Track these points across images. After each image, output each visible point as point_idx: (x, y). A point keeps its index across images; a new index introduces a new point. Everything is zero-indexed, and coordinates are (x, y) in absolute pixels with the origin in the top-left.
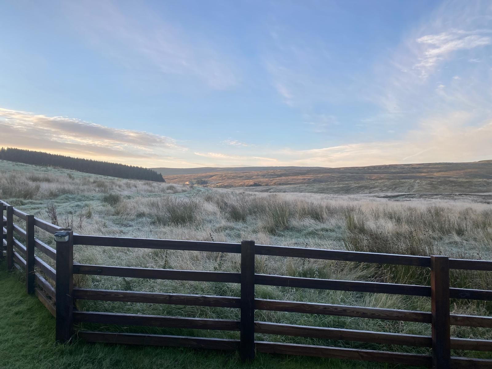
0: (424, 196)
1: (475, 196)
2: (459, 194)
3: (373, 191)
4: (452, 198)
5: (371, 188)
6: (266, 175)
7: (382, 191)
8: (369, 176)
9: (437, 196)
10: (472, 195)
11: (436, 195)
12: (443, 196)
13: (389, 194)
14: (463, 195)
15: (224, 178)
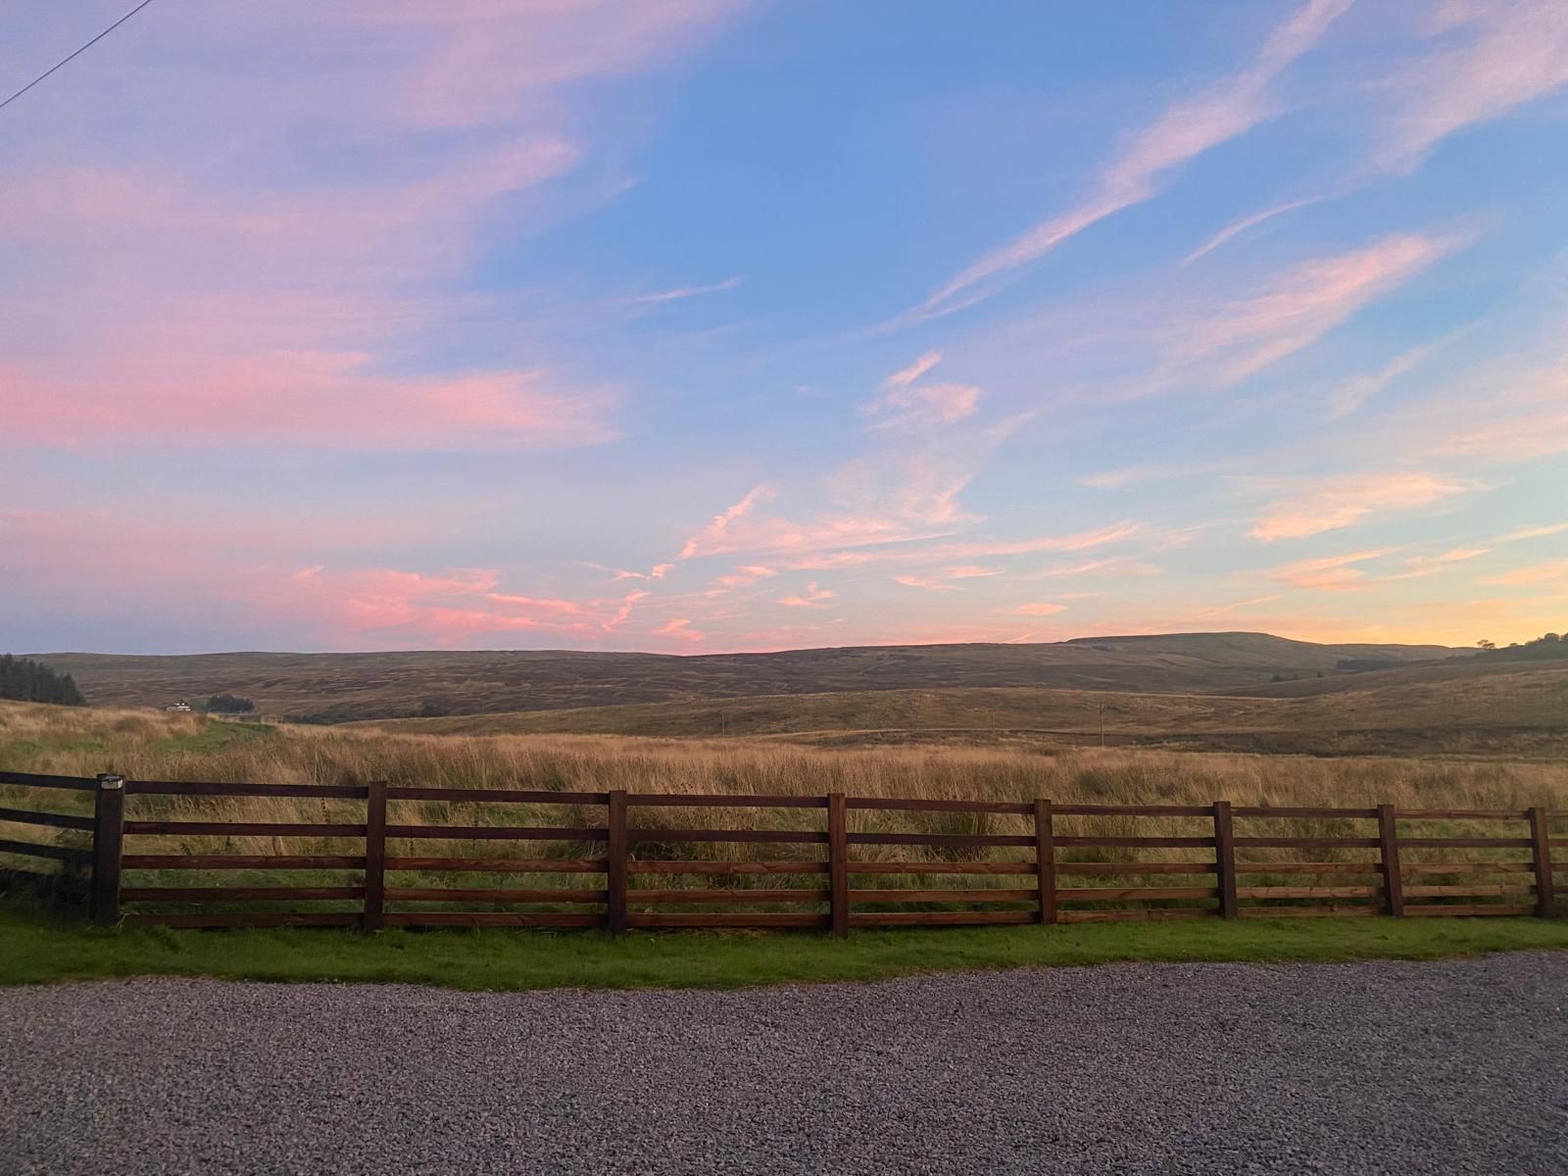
0: (923, 740)
1: (1048, 737)
2: (1010, 731)
3: (793, 725)
4: (993, 742)
5: (786, 717)
6: (466, 679)
7: (817, 725)
8: (787, 681)
9: (955, 739)
10: (1041, 732)
11: (955, 734)
12: (970, 736)
13: (834, 734)
14: (1019, 734)
15: (318, 688)
